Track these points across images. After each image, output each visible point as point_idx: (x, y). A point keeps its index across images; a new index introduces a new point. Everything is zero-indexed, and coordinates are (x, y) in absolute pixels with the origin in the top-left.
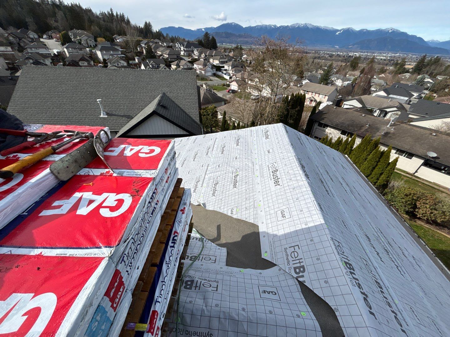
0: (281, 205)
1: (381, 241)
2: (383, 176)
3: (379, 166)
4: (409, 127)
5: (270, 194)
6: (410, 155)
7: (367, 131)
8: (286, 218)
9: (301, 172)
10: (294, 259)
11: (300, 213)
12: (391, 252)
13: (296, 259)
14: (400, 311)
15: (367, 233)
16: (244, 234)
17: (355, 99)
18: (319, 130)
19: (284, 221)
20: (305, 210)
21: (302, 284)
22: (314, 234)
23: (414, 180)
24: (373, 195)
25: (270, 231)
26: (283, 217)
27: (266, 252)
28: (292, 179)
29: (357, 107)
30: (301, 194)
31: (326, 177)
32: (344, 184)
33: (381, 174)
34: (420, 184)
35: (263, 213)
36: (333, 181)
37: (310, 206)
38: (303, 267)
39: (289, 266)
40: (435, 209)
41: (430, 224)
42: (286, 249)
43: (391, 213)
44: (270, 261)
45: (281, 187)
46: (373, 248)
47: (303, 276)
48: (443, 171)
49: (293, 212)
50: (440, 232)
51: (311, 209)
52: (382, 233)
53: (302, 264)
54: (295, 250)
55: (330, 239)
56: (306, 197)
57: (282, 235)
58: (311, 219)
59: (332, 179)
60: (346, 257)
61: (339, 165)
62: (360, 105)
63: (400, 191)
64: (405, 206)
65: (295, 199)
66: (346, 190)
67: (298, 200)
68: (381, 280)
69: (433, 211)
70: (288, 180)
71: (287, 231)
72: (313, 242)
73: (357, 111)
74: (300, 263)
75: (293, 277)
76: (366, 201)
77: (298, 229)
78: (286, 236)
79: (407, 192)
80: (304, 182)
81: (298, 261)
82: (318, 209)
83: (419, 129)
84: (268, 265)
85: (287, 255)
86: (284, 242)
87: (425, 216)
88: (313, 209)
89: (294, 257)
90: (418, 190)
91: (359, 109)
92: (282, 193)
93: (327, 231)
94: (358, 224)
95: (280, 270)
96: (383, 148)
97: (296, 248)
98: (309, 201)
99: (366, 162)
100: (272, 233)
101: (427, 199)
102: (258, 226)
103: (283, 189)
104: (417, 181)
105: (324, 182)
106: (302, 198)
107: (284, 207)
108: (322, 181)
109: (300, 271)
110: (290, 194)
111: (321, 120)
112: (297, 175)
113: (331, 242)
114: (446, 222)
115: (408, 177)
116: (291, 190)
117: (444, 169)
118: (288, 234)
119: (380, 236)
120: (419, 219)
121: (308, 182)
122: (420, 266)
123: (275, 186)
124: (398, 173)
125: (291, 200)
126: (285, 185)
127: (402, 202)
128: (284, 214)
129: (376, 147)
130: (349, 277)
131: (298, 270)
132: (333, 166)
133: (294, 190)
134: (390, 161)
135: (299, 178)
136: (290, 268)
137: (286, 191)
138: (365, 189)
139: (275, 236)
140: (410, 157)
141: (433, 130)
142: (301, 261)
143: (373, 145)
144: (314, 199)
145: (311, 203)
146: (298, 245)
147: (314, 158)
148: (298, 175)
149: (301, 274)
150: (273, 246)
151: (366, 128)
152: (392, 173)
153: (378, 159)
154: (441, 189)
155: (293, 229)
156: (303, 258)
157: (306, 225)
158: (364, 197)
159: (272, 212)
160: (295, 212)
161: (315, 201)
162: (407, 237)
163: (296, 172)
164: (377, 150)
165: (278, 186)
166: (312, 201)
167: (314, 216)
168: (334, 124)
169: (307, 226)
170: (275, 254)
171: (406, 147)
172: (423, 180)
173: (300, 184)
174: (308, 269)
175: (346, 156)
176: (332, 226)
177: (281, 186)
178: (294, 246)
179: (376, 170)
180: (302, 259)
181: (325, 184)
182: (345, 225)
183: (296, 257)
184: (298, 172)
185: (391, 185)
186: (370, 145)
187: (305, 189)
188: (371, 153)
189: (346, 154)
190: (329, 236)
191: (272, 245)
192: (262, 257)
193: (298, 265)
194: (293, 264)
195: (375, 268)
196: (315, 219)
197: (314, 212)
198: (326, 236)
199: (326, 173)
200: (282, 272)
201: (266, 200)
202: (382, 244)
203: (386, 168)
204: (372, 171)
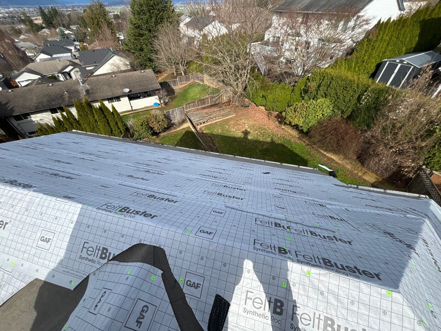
0: (34, 236)
1: (140, 169)
2: (119, 124)
3: (109, 119)
4: (95, 78)
5: (9, 242)
6: (118, 98)
7: (70, 97)
8: (52, 239)
9: (15, 189)
10: (93, 253)
11: (57, 220)
12: (151, 169)
13: (94, 251)
14: (170, 194)
15: (128, 174)
16: (33, 304)
17: (23, 72)
18: (24, 124)
19: (54, 243)
20: (58, 214)
21: (115, 258)
22: (85, 221)
23: (136, 113)
24: (119, 144)
25: (53, 265)
26: (49, 241)
27: (71, 282)
28: (13, 204)
29: (35, 80)
30: (40, 207)
31: (58, 167)
32: (86, 157)
33: (117, 123)
34: (141, 113)
35: (27, 264)
36: (71, 164)
37: (58, 207)
38: (104, 249)
39: (97, 262)
40: (159, 122)
41: (165, 131)
42: (81, 257)
43: (139, 145)
44: (81, 281)
45: (12, 222)
46: (137, 179)
47: (110, 253)
48: (141, 97)
49: (52, 227)
50: (171, 132)
51: (62, 208)
52: (139, 163)
53: (101, 249)
54: (86, 248)
55: (96, 210)
56: (46, 204)
57: (66, 253)
58: (71, 215)
59: (68, 163)
60: (118, 207)
61: (70, 144)
62: (36, 77)
63: (137, 125)
64: (148, 132)
65: (40, 216)
66: (91, 160)
67: (43, 214)
68: (152, 191)
69: (159, 123)
70: (11, 210)
71: (65, 245)
72: (91, 227)
73: (38, 83)
74: (99, 250)
75: (107, 263)
76: (116, 152)
77: (71, 232)
78: (69, 250)
79: (140, 123)
80: (29, 194)
81: (97, 251)
82: (67, 201)
83: (102, 77)
84: (83, 285)
85: (87, 259)
86: (73, 256)
87: (160, 129)
88: (63, 205)
89: (92, 253)
90: (143, 117)
91: (39, 80)
92: (21, 226)
93: (90, 208)
94: (117, 175)
95: (94, 274)
96: (97, 105)
97: (86, 245)
98: (53, 205)
99: (99, 123)
100: (56, 264)
101: (151, 119)
102: (37, 279)
103: (17, 222)
104: (138, 112)
105: (58, 172)
106: (45, 208)
107: (39, 234)
108: (55, 175)
109: (105, 254)
110: (29, 218)
111: (12, 113)
112: (14, 197)
113: (100, 211)
114: (168, 124)
115: (132, 114)
116: (26, 213)
117: (141, 96)
118: (68, 246)
119: (139, 166)
120: (160, 133)
121: (34, 191)
122: (170, 159)
123: (4, 229)
124: (125, 115)
125: (38, 221)
126: (14, 217)
127: (145, 131)
128: (46, 238)
129: (91, 107)
130: (128, 216)
131: (104, 256)
132: (63, 150)
133: (29, 210)
134: (112, 111)
135: (19, 197)
136: (98, 262)
137: (22, 220)
138: (110, 145)
139: (61, 263)
140: (119, 100)
141: (111, 73)
142: (98, 248)
143: (88, 107)
144: (55, 198)
145: (56, 203)
146: (85, 242)
147: (26, 161)
148: (15, 195)
149: (108, 254)
150: (70, 270)
151: (67, 95)
152: (121, 118)
153: (103, 115)
154: (151, 108)
155: (67, 239)
156: (97, 244)
157: (72, 223)
158: (113, 152)
159: (33, 251)
160: (53, 225)
161: (58, 199)
162: (157, 150)
163: (9, 194)
164: (95, 109)
165: (7, 225)
166: (55, 201)
167: (70, 209)
168: (33, 109)
169: (74, 223)
170: (78, 272)
171: (110, 95)
172: (139, 109)
173: (27, 199)
174: (107, 245)
175: (74, 130)
176: (92, 199)
177: (10, 221)
178: (83, 247)
179: (111, 123)
180: (97, 246)
181: (61, 174)
182: (106, 187)
183: (92, 250)
184: (11, 193)
185: (129, 126)
186: (85, 108)
187: (38, 199)
188: (93, 114)
189: (72, 130)
190: (95, 209)
191: (68, 270)
192: (72, 289)
193: (100, 252)
194: (97, 257)
195: (145, 189)
196: (73, 211)
197: (67, 207)
198: (92, 211)
199: (57, 163)
200: (97, 273)
201: (13, 250)
202: (143, 170)
203: (114, 117)
204: (109, 125)
